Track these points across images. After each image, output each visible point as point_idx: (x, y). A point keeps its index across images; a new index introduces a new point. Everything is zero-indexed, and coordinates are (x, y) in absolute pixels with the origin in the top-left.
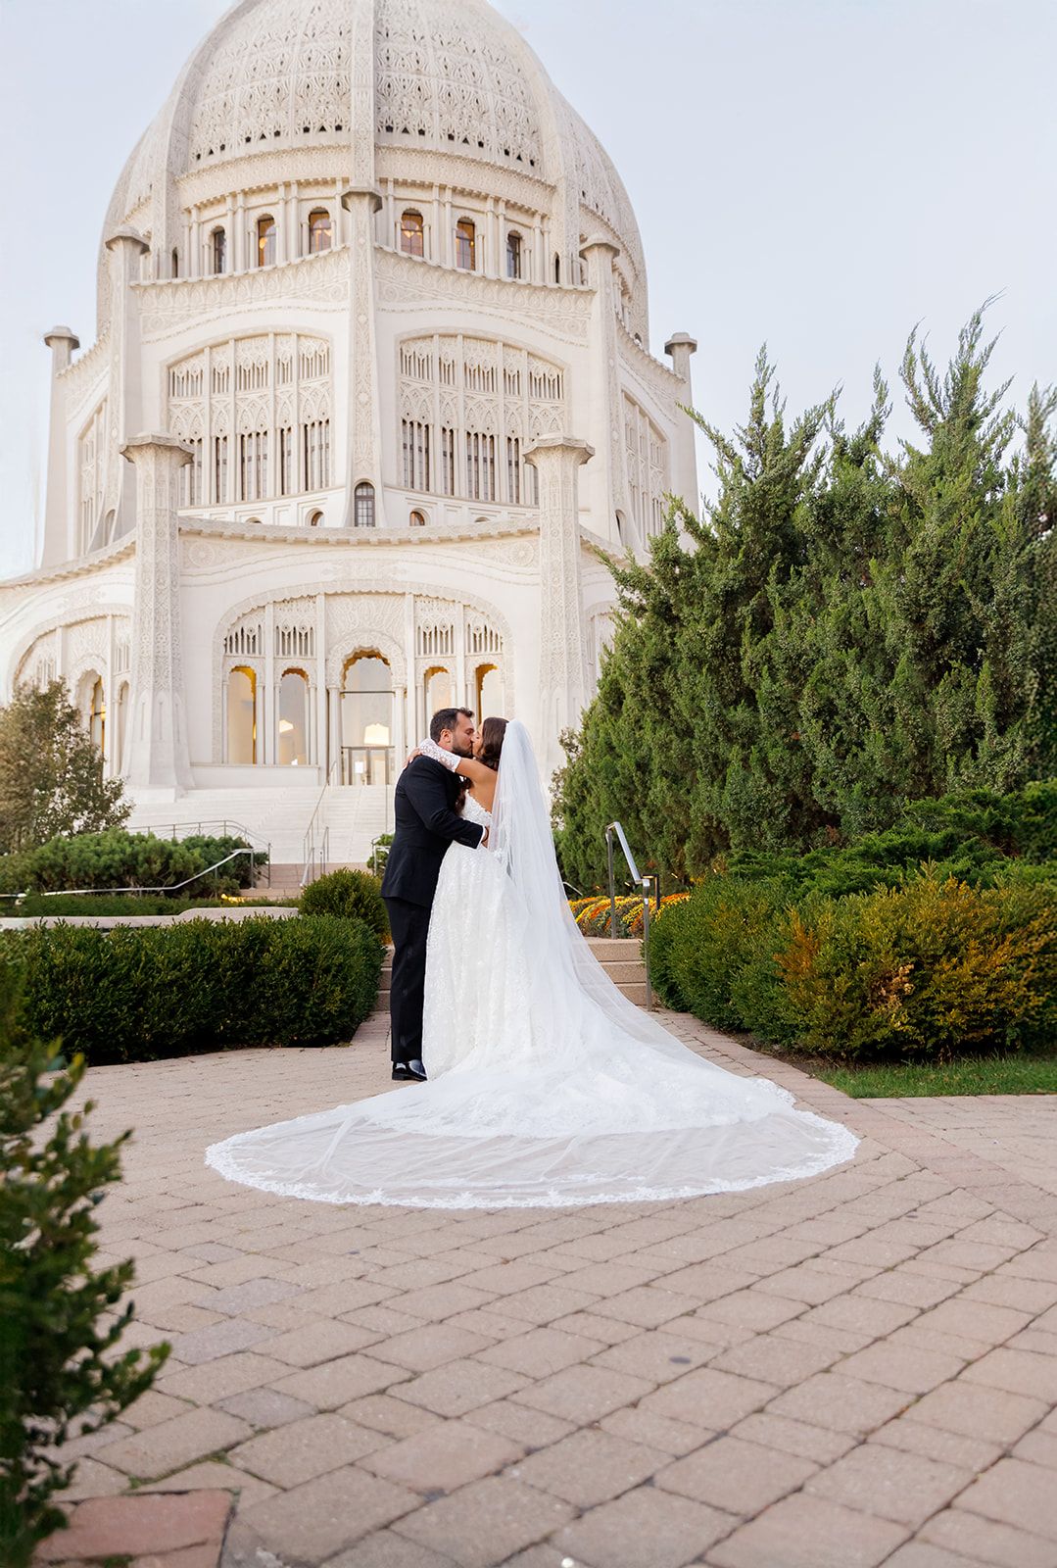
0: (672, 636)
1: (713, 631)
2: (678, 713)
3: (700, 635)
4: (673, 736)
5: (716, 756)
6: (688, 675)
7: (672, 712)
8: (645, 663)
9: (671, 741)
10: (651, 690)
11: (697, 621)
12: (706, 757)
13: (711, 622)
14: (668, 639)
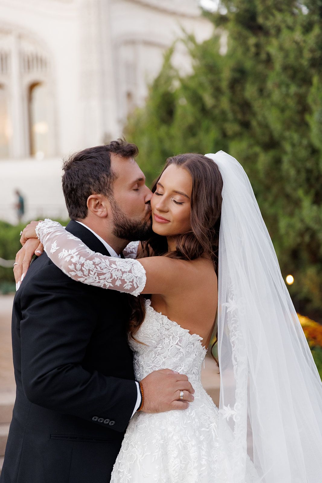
0: (258, 46)
1: (311, 39)
2: (265, 126)
3: (297, 43)
4: (257, 149)
5: (309, 172)
6: (279, 86)
7: (254, 123)
8: (226, 74)
9: (256, 155)
10: (232, 101)
11: (291, 29)
12: (298, 172)
13: (308, 28)
14: (253, 50)
